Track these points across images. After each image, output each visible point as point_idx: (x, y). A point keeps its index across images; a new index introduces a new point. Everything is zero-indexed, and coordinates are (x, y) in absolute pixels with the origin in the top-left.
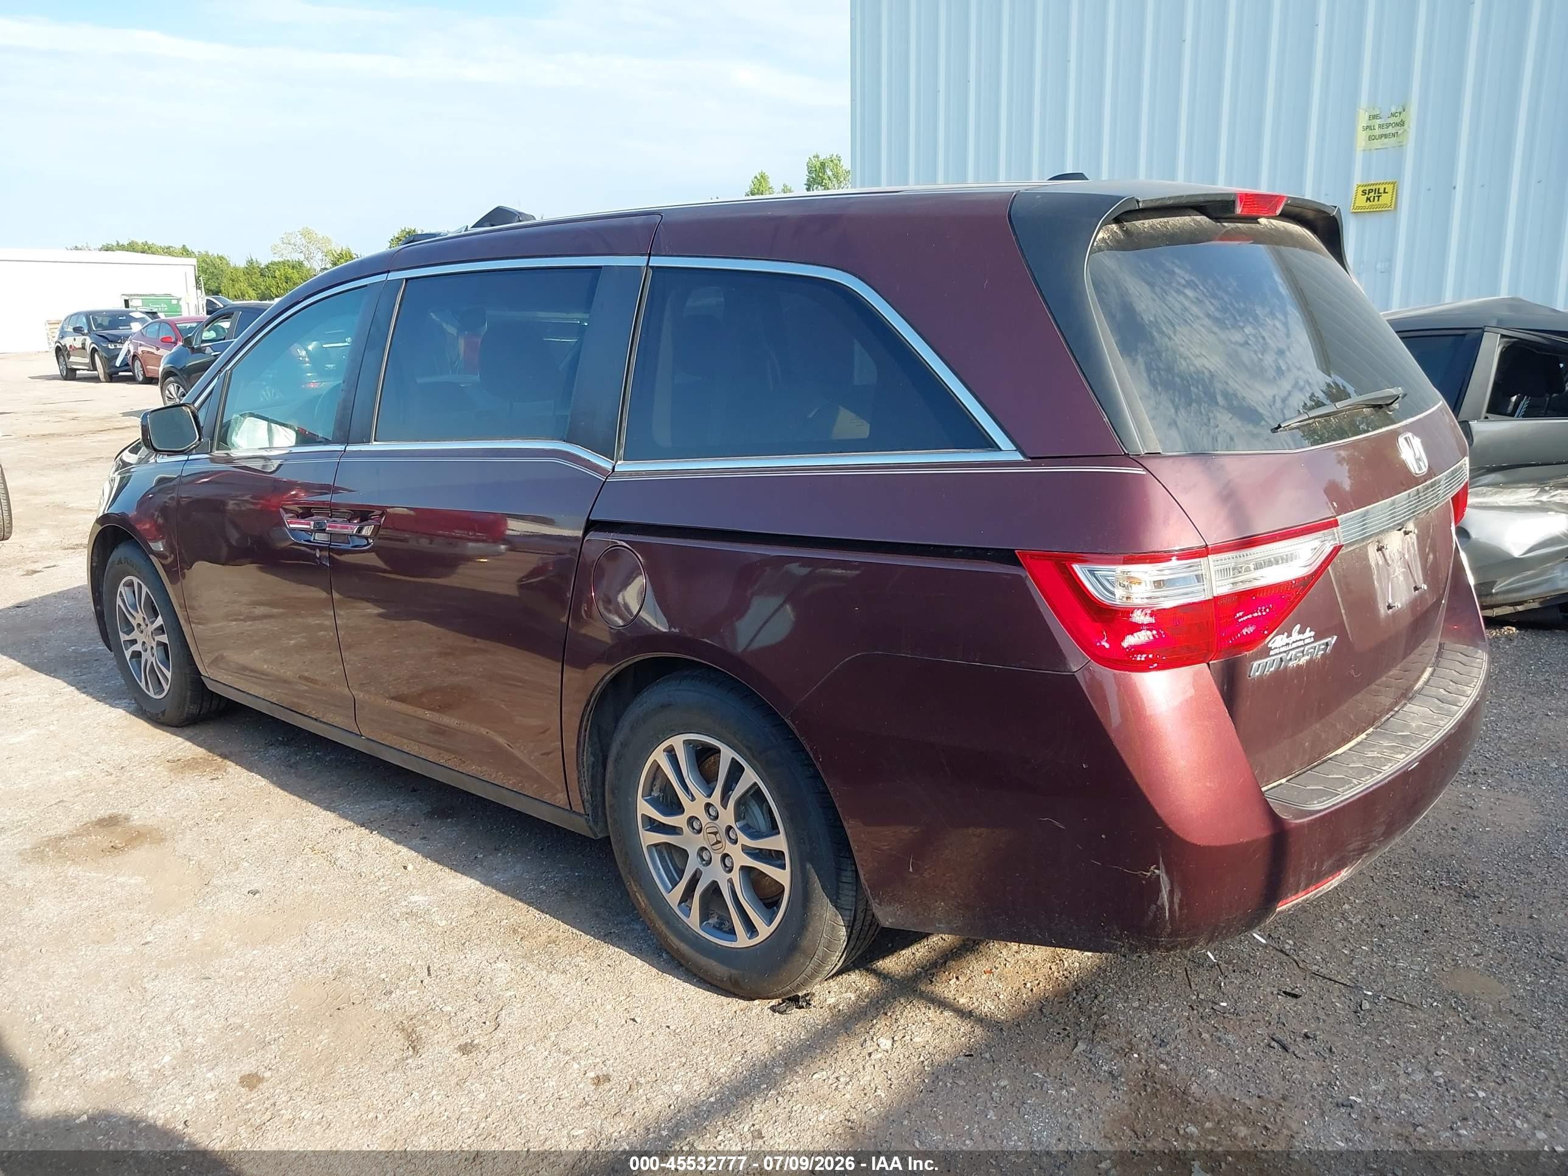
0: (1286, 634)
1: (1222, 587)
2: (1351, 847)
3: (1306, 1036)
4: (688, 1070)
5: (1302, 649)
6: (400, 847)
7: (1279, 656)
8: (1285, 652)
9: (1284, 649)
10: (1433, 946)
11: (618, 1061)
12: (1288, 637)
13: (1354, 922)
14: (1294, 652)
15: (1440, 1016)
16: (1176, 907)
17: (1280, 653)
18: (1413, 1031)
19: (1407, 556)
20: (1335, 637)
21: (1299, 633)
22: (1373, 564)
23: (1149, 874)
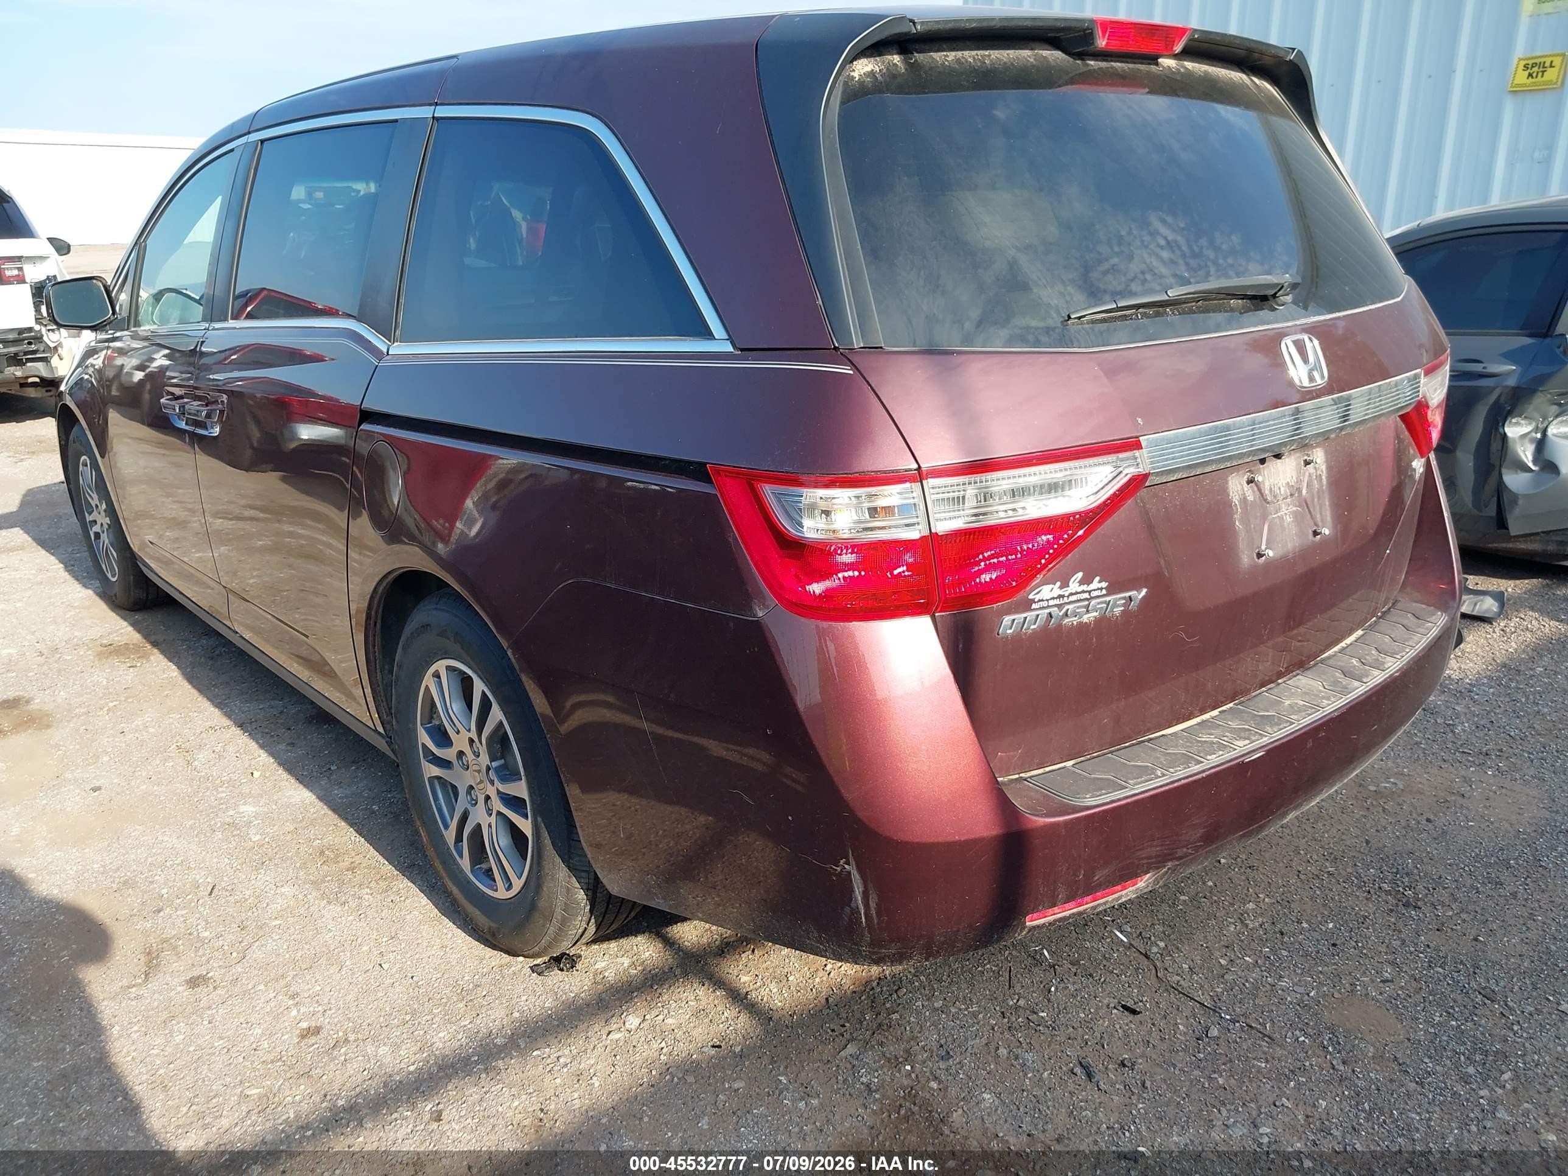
0: (1058, 584)
1: (947, 523)
2: (1142, 854)
3: (1123, 1064)
4: (405, 1031)
5: (1086, 603)
6: (262, 751)
7: (1048, 611)
8: (1056, 606)
9: (1057, 602)
10: (1335, 964)
11: (340, 1012)
12: (1061, 588)
13: (1251, 926)
14: (1071, 607)
15: (1302, 1055)
16: (873, 912)
17: (1049, 607)
18: (1259, 1070)
19: (1304, 492)
20: (1144, 591)
21: (1081, 583)
22: (1236, 500)
23: (839, 869)
